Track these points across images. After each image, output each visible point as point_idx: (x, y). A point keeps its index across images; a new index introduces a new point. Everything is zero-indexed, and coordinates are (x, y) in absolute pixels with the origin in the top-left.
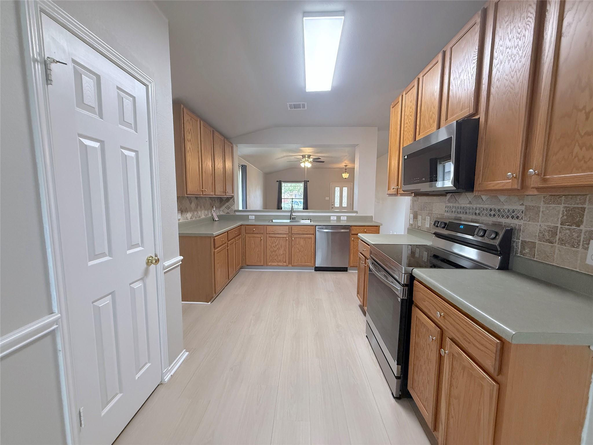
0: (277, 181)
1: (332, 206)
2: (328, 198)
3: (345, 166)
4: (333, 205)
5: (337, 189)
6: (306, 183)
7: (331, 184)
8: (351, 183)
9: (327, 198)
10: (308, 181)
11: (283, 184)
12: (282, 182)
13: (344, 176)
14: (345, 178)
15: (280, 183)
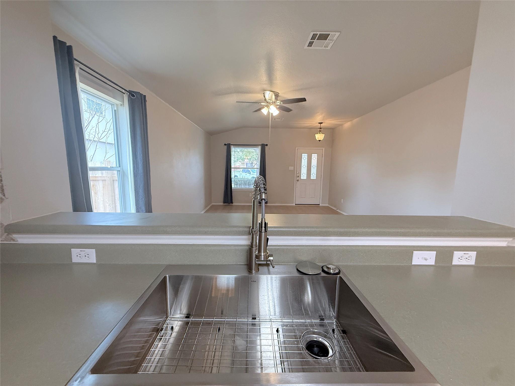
0: (225, 145)
2: (293, 167)
3: (319, 123)
4: (298, 177)
5: (305, 157)
6: (263, 147)
7: (296, 149)
8: (322, 148)
9: (291, 168)
10: (267, 145)
11: (233, 149)
12: (232, 147)
13: (318, 138)
14: (320, 141)
15: (228, 146)
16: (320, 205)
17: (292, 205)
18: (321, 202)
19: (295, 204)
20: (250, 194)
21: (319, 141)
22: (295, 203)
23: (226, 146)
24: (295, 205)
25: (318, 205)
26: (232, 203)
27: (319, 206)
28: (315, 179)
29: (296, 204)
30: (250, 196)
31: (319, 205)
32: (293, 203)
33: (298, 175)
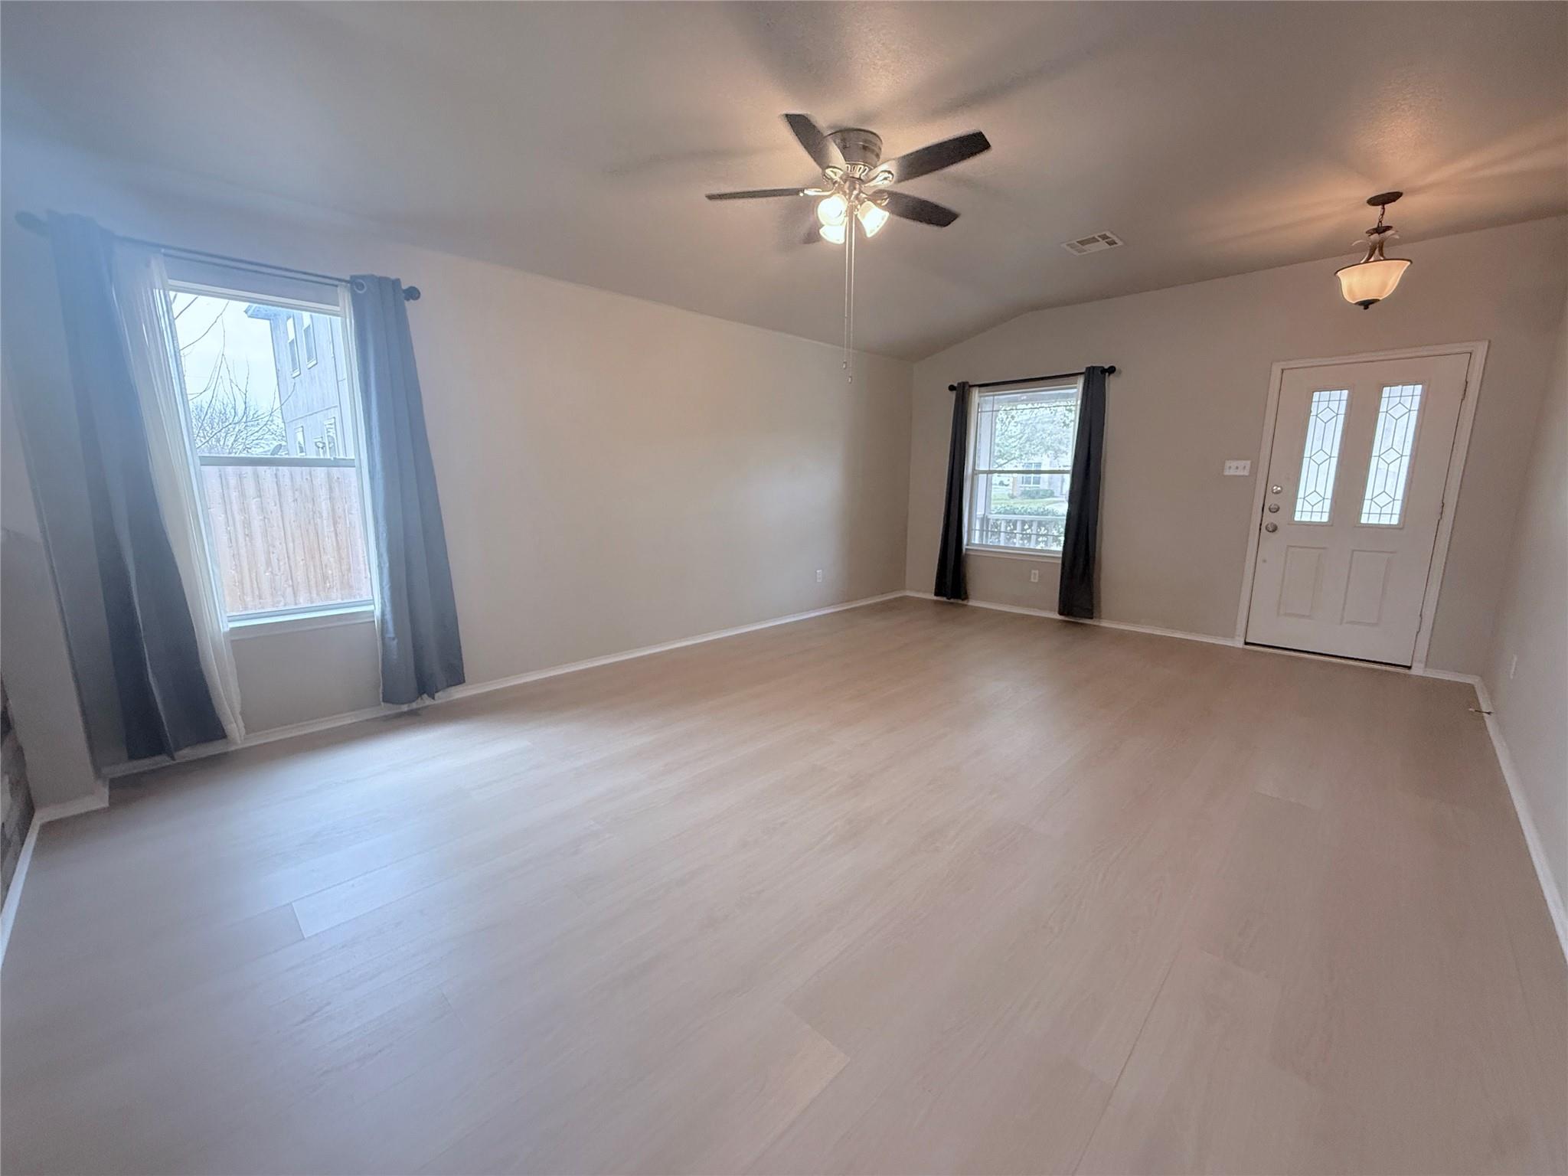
0: (952, 388)
1: (1270, 518)
2: (1246, 463)
4: (1276, 510)
6: (1096, 380)
7: (1276, 369)
9: (1236, 468)
10: (1108, 371)
11: (983, 403)
13: (1350, 291)
14: (1366, 304)
15: (962, 393)
16: (1414, 672)
17: (1229, 643)
18: (1422, 653)
19: (1246, 643)
20: (1033, 571)
21: (1366, 307)
22: (1242, 633)
23: (955, 392)
24: (1240, 644)
25: (1407, 671)
26: (966, 597)
27: (1410, 676)
28: (1389, 527)
29: (1248, 641)
30: (1032, 580)
31: (1409, 668)
32: (1232, 637)
33: (1271, 501)
